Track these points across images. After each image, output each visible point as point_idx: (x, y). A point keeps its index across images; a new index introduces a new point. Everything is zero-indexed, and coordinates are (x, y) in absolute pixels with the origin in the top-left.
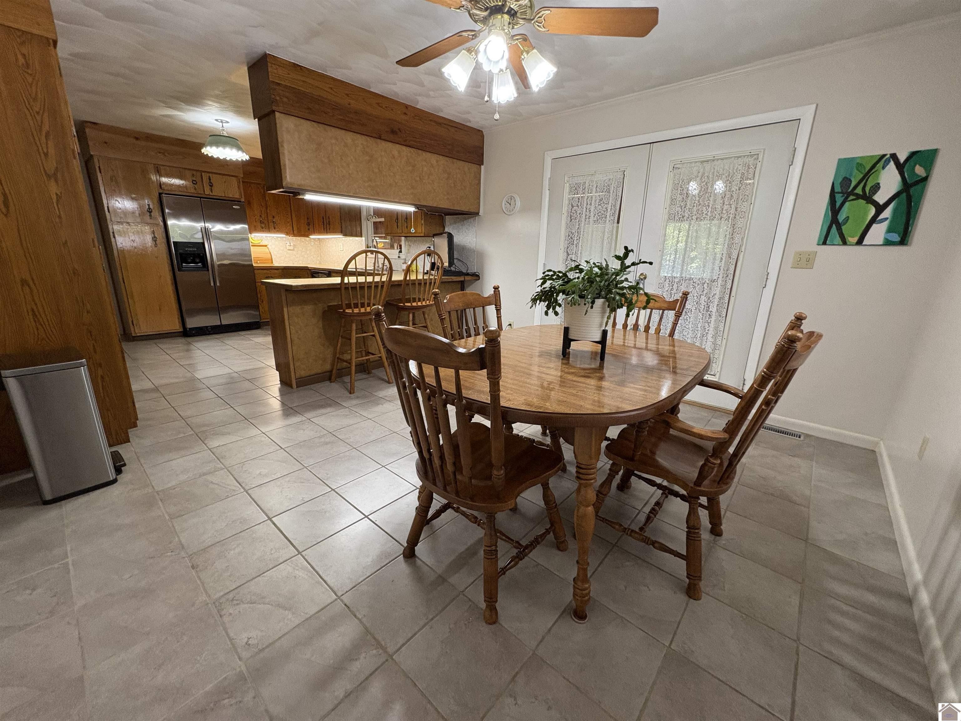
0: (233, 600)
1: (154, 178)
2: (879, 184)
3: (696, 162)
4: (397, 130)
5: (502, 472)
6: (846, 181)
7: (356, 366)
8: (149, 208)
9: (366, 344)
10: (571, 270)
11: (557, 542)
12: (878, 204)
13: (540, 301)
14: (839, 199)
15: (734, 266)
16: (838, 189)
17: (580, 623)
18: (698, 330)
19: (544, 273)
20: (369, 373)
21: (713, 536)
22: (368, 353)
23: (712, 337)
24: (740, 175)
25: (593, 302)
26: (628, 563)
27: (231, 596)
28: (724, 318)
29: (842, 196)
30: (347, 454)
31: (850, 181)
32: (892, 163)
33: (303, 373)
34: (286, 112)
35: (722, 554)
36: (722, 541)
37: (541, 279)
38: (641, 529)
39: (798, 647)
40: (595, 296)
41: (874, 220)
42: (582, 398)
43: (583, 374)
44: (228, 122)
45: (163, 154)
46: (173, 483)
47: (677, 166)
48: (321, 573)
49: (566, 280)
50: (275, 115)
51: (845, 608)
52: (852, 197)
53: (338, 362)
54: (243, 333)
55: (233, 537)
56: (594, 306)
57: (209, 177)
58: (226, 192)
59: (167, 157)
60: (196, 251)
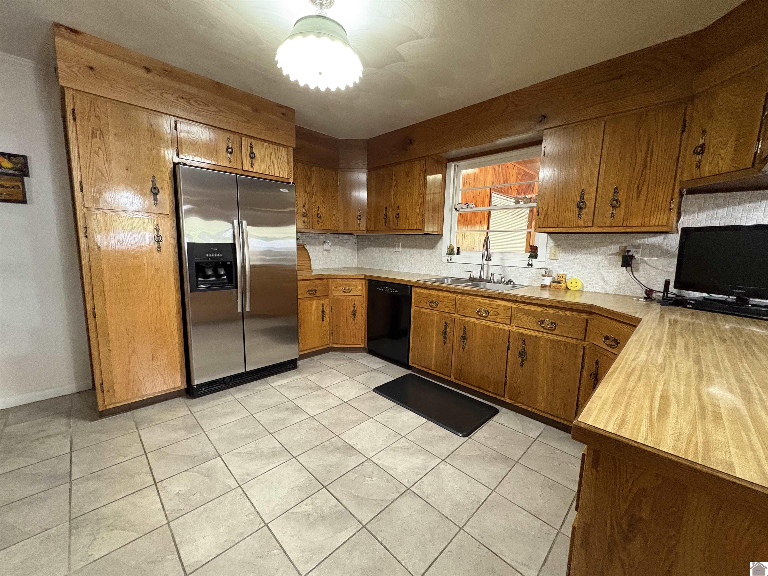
45: (188, 100)
57: (251, 144)
58: (271, 168)
59: (193, 107)
60: (222, 257)
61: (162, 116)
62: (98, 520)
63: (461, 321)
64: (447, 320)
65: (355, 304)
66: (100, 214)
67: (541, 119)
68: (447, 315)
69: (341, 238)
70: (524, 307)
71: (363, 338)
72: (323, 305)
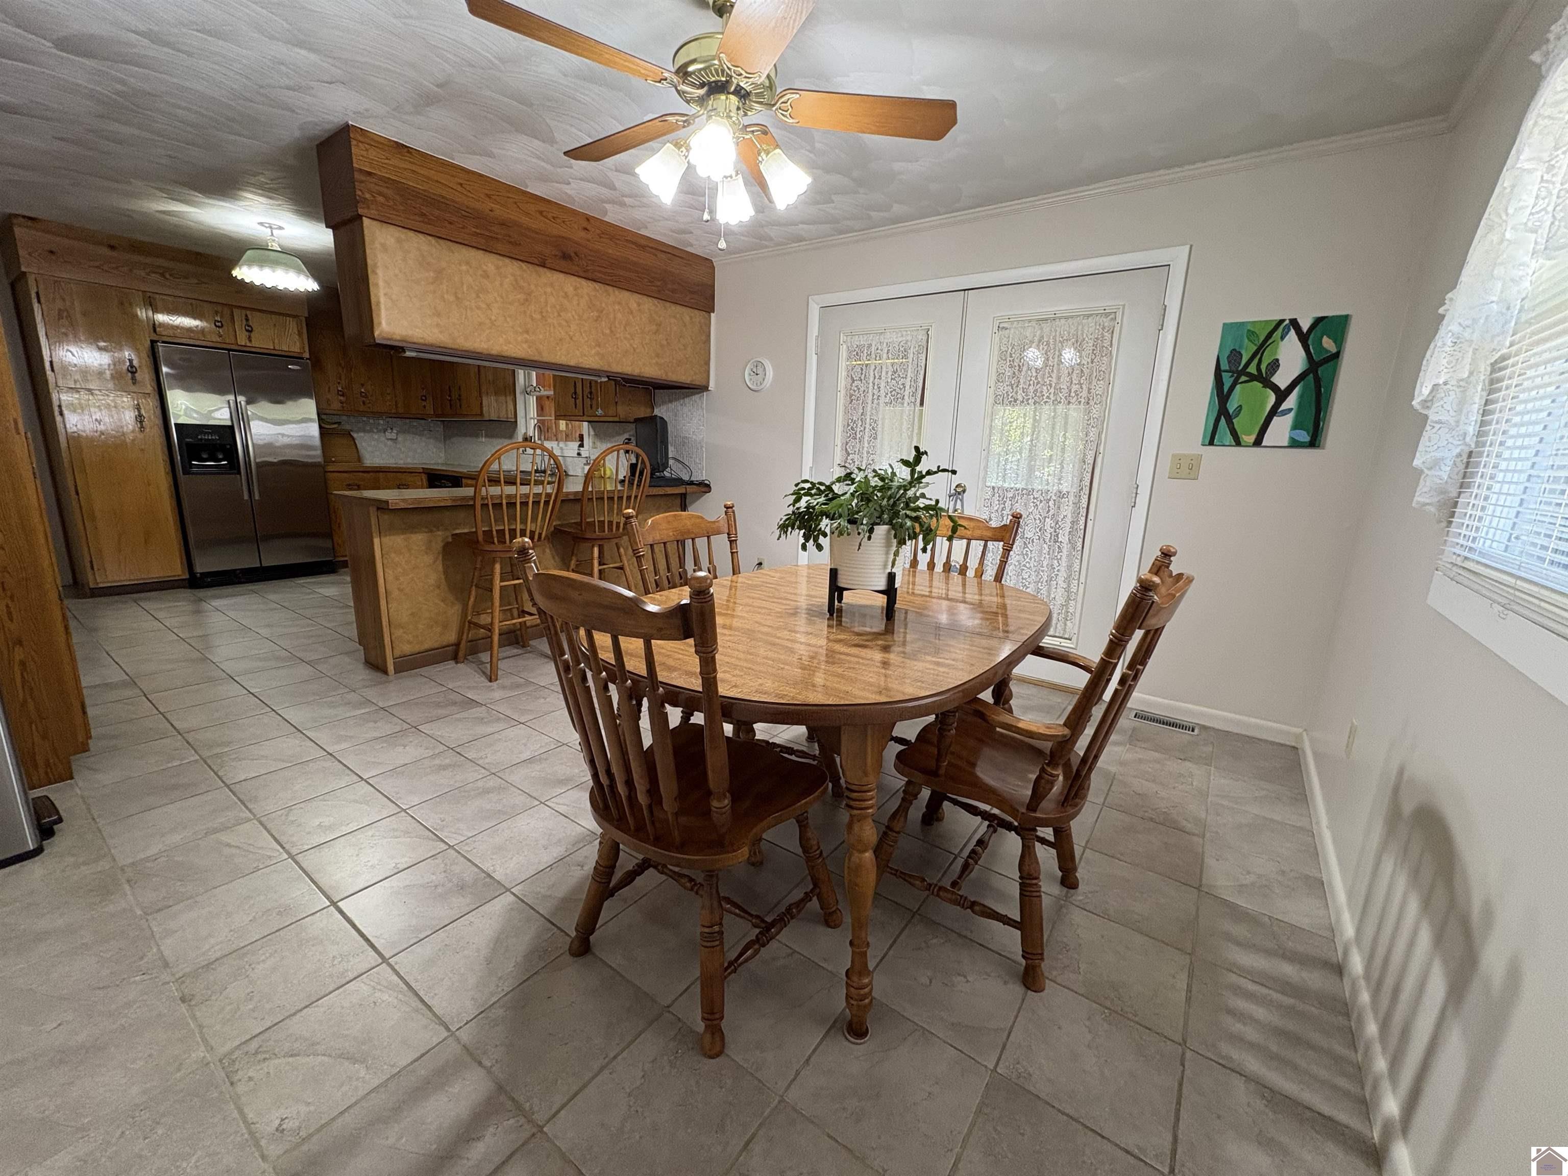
0: (256, 1053)
1: (142, 313)
2: (1277, 360)
3: (1030, 321)
4: (573, 255)
5: (726, 802)
6: (1235, 355)
7: (500, 635)
8: (132, 366)
9: (519, 598)
10: (839, 480)
11: (825, 913)
12: (1279, 388)
13: (793, 528)
14: (1228, 380)
15: (1089, 475)
16: (1225, 366)
17: (857, 1044)
18: (1043, 571)
19: (797, 485)
20: (523, 646)
21: (1065, 889)
22: (523, 613)
23: (1064, 582)
24: (1092, 342)
25: (871, 531)
26: (935, 941)
27: (254, 1045)
28: (1080, 553)
29: (1232, 376)
30: (480, 784)
31: (1241, 355)
32: (1292, 332)
33: (407, 649)
34: (383, 219)
35: (1077, 916)
36: (1079, 896)
37: (792, 494)
38: (954, 884)
39: (1183, 1054)
40: (874, 519)
41: (1274, 412)
42: (852, 681)
43: (856, 642)
44: (281, 228)
45: (163, 275)
46: (152, 851)
47: (1005, 325)
48: (421, 993)
49: (830, 496)
50: (362, 223)
51: (1251, 987)
52: (1243, 378)
53: (469, 626)
54: (301, 581)
55: (264, 940)
56: (872, 536)
57: (247, 316)
58: (276, 341)
59: (168, 280)
60: (218, 439)
61: (133, 293)
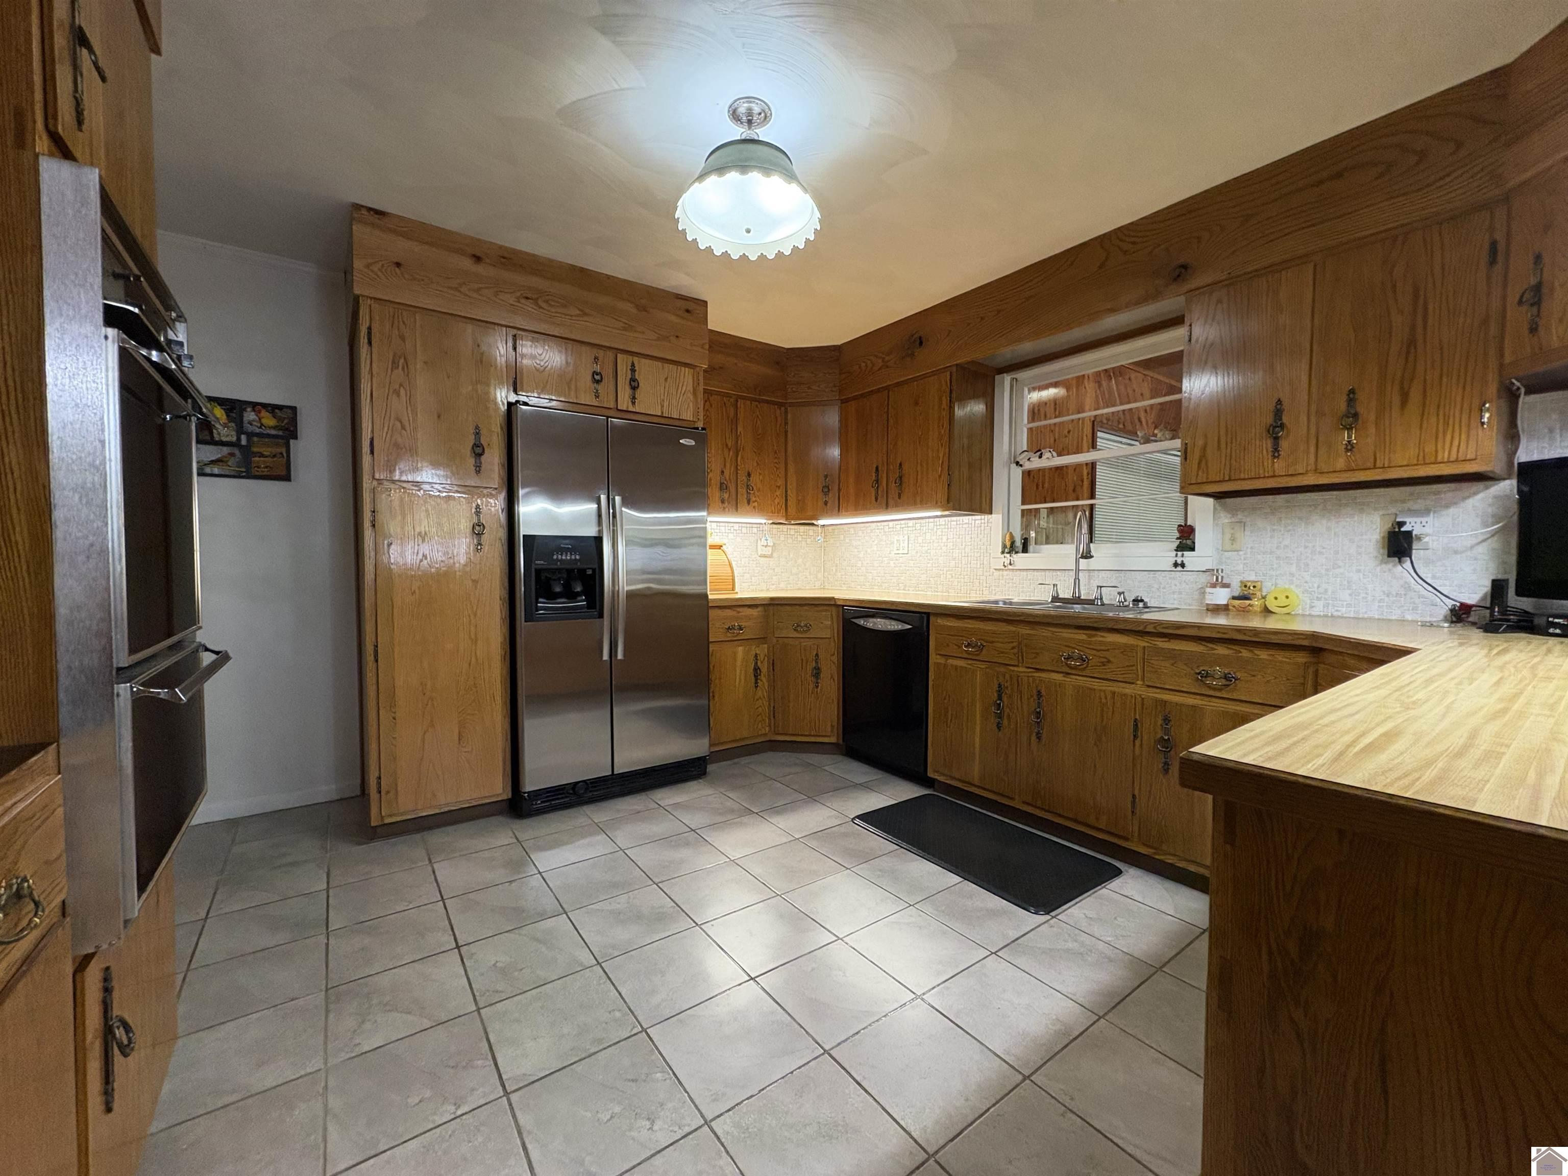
8: (478, 445)
45: (536, 301)
57: (633, 365)
58: (666, 404)
59: (541, 310)
60: (579, 560)
61: (495, 329)
62: (369, 994)
63: (1031, 679)
64: (1001, 679)
65: (817, 655)
66: (395, 489)
67: (1177, 273)
68: (1002, 669)
69: (792, 532)
70: (1161, 643)
71: (835, 724)
72: (756, 656)
